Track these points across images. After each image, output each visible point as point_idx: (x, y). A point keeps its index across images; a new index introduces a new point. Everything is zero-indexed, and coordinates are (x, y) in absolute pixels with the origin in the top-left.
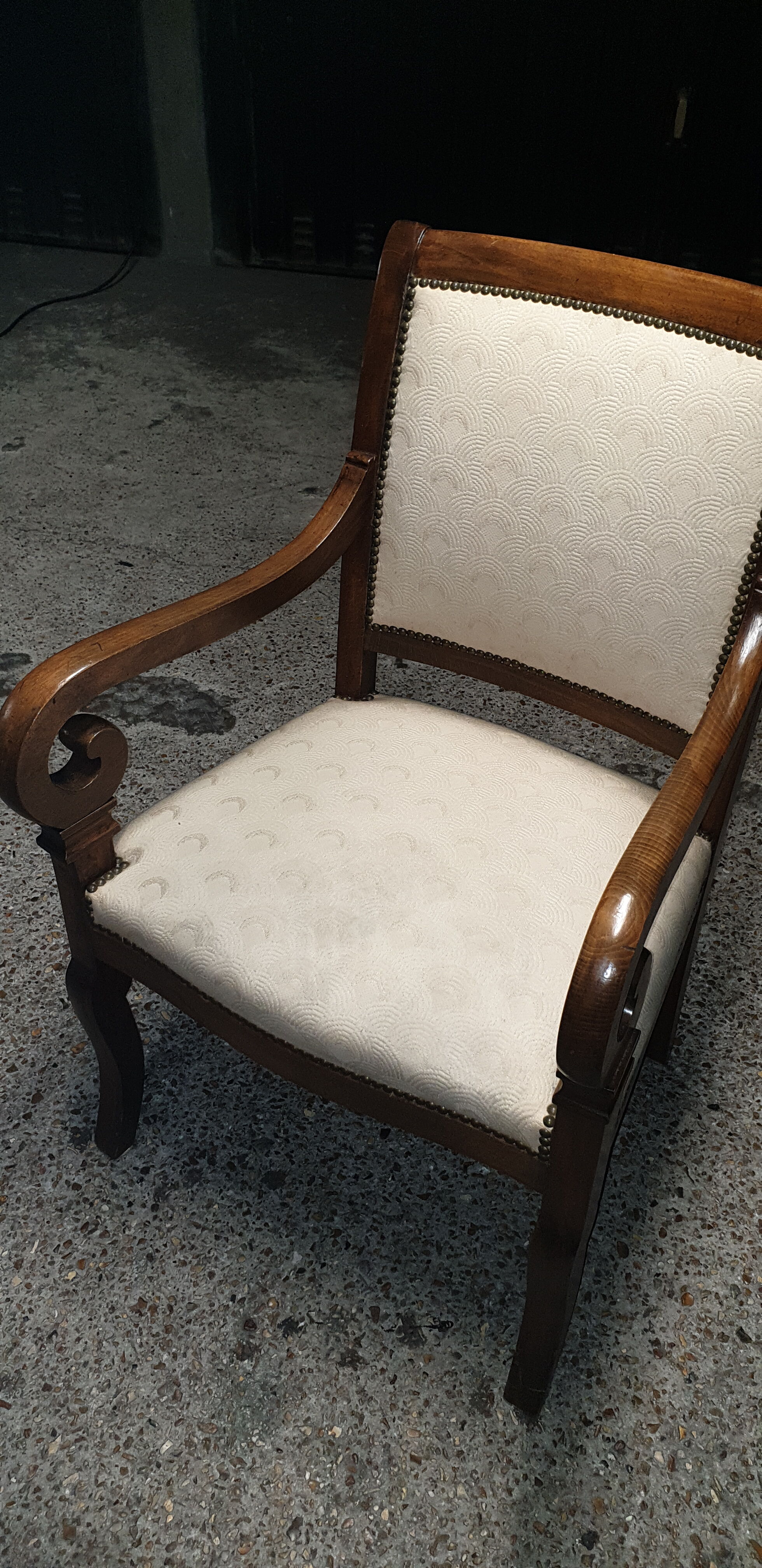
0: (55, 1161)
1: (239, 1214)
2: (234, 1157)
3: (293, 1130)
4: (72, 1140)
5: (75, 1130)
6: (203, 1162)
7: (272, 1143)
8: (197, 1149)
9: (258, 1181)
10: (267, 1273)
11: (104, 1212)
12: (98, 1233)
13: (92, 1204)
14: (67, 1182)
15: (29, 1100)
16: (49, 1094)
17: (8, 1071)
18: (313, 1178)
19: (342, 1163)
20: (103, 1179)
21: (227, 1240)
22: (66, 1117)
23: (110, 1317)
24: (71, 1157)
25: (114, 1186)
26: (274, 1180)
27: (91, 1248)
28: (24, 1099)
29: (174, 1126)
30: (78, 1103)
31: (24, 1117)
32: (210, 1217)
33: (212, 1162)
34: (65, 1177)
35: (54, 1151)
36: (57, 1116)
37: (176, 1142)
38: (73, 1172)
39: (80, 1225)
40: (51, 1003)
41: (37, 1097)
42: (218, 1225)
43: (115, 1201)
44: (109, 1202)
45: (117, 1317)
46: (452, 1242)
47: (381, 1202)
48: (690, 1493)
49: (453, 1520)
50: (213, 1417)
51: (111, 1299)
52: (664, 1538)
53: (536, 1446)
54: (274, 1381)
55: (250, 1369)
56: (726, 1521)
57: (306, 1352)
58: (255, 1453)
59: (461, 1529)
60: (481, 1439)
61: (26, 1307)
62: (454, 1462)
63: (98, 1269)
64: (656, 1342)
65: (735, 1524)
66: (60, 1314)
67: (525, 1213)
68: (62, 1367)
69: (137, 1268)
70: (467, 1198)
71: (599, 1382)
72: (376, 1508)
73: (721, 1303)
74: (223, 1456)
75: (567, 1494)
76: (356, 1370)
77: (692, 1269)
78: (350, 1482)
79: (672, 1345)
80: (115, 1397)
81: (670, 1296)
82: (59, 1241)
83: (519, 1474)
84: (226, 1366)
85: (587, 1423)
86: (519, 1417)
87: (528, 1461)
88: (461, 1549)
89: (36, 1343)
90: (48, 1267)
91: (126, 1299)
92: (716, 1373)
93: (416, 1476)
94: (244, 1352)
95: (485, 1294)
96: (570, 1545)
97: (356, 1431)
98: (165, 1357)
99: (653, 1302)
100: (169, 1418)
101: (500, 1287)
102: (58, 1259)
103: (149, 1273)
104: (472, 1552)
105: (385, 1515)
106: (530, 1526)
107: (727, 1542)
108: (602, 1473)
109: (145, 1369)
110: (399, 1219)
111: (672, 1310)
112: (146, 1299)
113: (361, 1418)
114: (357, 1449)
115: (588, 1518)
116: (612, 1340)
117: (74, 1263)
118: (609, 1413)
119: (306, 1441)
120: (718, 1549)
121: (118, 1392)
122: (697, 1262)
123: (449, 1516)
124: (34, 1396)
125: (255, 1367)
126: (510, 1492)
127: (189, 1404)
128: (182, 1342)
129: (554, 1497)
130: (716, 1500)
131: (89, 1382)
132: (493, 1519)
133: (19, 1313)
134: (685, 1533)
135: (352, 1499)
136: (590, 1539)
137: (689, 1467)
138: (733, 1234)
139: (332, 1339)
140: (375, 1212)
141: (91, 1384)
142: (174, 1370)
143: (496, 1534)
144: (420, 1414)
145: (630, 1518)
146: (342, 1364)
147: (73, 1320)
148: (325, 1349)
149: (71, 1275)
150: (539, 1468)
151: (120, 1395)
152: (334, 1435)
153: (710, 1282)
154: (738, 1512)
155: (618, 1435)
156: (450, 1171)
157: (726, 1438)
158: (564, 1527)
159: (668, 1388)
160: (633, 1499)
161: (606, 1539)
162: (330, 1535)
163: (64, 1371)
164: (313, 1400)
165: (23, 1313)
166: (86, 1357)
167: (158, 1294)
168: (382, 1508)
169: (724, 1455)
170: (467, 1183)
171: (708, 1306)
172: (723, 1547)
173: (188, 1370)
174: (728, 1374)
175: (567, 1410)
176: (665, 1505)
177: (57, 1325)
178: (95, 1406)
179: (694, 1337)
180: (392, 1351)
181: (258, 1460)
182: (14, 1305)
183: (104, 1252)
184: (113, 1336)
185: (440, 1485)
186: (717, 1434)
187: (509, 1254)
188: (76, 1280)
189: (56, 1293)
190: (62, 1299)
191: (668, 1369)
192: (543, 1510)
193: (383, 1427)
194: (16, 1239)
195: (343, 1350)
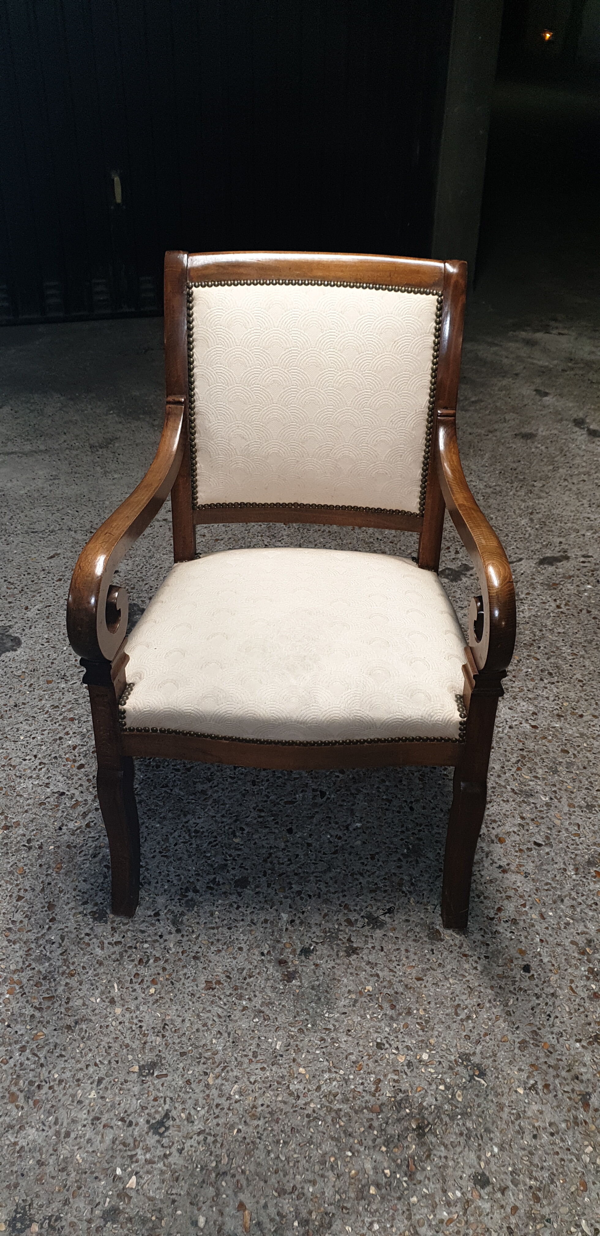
0: (93, 936)
1: (234, 911)
2: (208, 883)
3: (234, 853)
4: (95, 919)
5: (93, 913)
6: (191, 894)
7: (226, 865)
8: (181, 889)
9: (233, 888)
10: (273, 932)
11: (147, 948)
12: (151, 961)
13: (136, 948)
14: (109, 943)
15: (46, 911)
16: (58, 901)
17: (17, 901)
18: (265, 872)
19: (276, 857)
20: (133, 931)
21: (236, 926)
22: (81, 909)
23: (194, 1000)
24: (101, 929)
25: (143, 932)
26: (242, 883)
27: (153, 971)
28: (42, 911)
29: (157, 883)
30: (83, 897)
31: (50, 921)
32: (217, 920)
33: (196, 891)
34: (106, 942)
35: (87, 931)
36: (74, 911)
37: (165, 891)
38: (110, 936)
39: (136, 962)
40: (17, 850)
41: (51, 906)
42: (225, 922)
43: (149, 939)
44: (146, 942)
45: (199, 998)
46: (366, 868)
47: (313, 867)
48: (558, 923)
49: (458, 996)
50: (295, 1017)
51: (188, 990)
52: (559, 950)
53: (474, 942)
54: (317, 983)
55: (299, 984)
56: (581, 928)
57: (324, 960)
58: (332, 1021)
59: (464, 997)
60: (446, 953)
61: (135, 1021)
62: (440, 970)
63: (167, 979)
64: (500, 867)
65: (585, 926)
66: (161, 1013)
67: (395, 836)
68: (184, 1039)
69: (192, 967)
70: (359, 843)
71: (485, 898)
72: (415, 1012)
73: (518, 835)
74: (315, 1032)
75: (503, 955)
76: (358, 954)
77: (494, 825)
78: (393, 1007)
79: (508, 865)
80: (229, 1037)
81: (493, 842)
82: (129, 976)
83: (475, 958)
84: (284, 989)
85: (492, 919)
86: (458, 934)
87: (476, 951)
88: (470, 1006)
89: (157, 1036)
90: (134, 993)
91: (197, 986)
92: (536, 867)
93: (425, 986)
94: (289, 977)
95: (401, 885)
96: (519, 976)
97: (379, 983)
98: (244, 1003)
99: (486, 849)
100: (270, 1031)
101: (406, 878)
102: (137, 986)
103: (201, 966)
104: (476, 1004)
105: (422, 1013)
106: (496, 978)
107: (587, 936)
108: (513, 937)
109: (237, 1014)
110: (329, 870)
111: (497, 849)
112: (210, 980)
113: (378, 975)
114: (385, 991)
115: (520, 960)
116: (479, 876)
117: (149, 984)
118: (499, 910)
119: (356, 1001)
120: (585, 941)
121: (229, 1034)
122: (495, 821)
123: (454, 995)
124: (178, 1062)
125: (301, 982)
126: (476, 968)
127: (276, 1018)
128: (249, 990)
129: (498, 959)
130: (571, 921)
131: (208, 1038)
132: (476, 984)
133: (134, 1026)
134: (567, 943)
135: (400, 1014)
136: (527, 968)
137: (551, 914)
138: (503, 800)
139: (335, 946)
140: (313, 873)
141: (209, 1038)
142: (255, 1007)
143: (482, 990)
144: (407, 958)
145: (539, 950)
146: (349, 955)
147: (172, 1013)
148: (334, 953)
149: (152, 991)
150: (483, 950)
151: (231, 1035)
152: (369, 991)
153: (507, 827)
154: (584, 921)
155: (510, 917)
156: (340, 834)
157: (559, 893)
158: (512, 970)
159: (519, 884)
160: (535, 941)
161: (534, 965)
162: (400, 1036)
163: (187, 1041)
164: (346, 980)
165: (136, 1024)
166: (195, 1027)
167: (215, 974)
168: (418, 1010)
169: (562, 901)
170: (353, 835)
171: (513, 839)
172: (587, 939)
173: (263, 1002)
174: (542, 864)
175: (479, 918)
176: (550, 935)
177: (163, 1020)
178: (220, 1048)
179: (516, 856)
180: (372, 936)
181: (336, 1023)
182: (127, 1024)
183: (164, 969)
184: (204, 1009)
185: (440, 984)
186: (554, 892)
187: (399, 859)
188: (157, 992)
189: (150, 1005)
190: (156, 1005)
191: (514, 876)
192: (497, 968)
193: (391, 973)
194: (100, 990)
195: (345, 949)
